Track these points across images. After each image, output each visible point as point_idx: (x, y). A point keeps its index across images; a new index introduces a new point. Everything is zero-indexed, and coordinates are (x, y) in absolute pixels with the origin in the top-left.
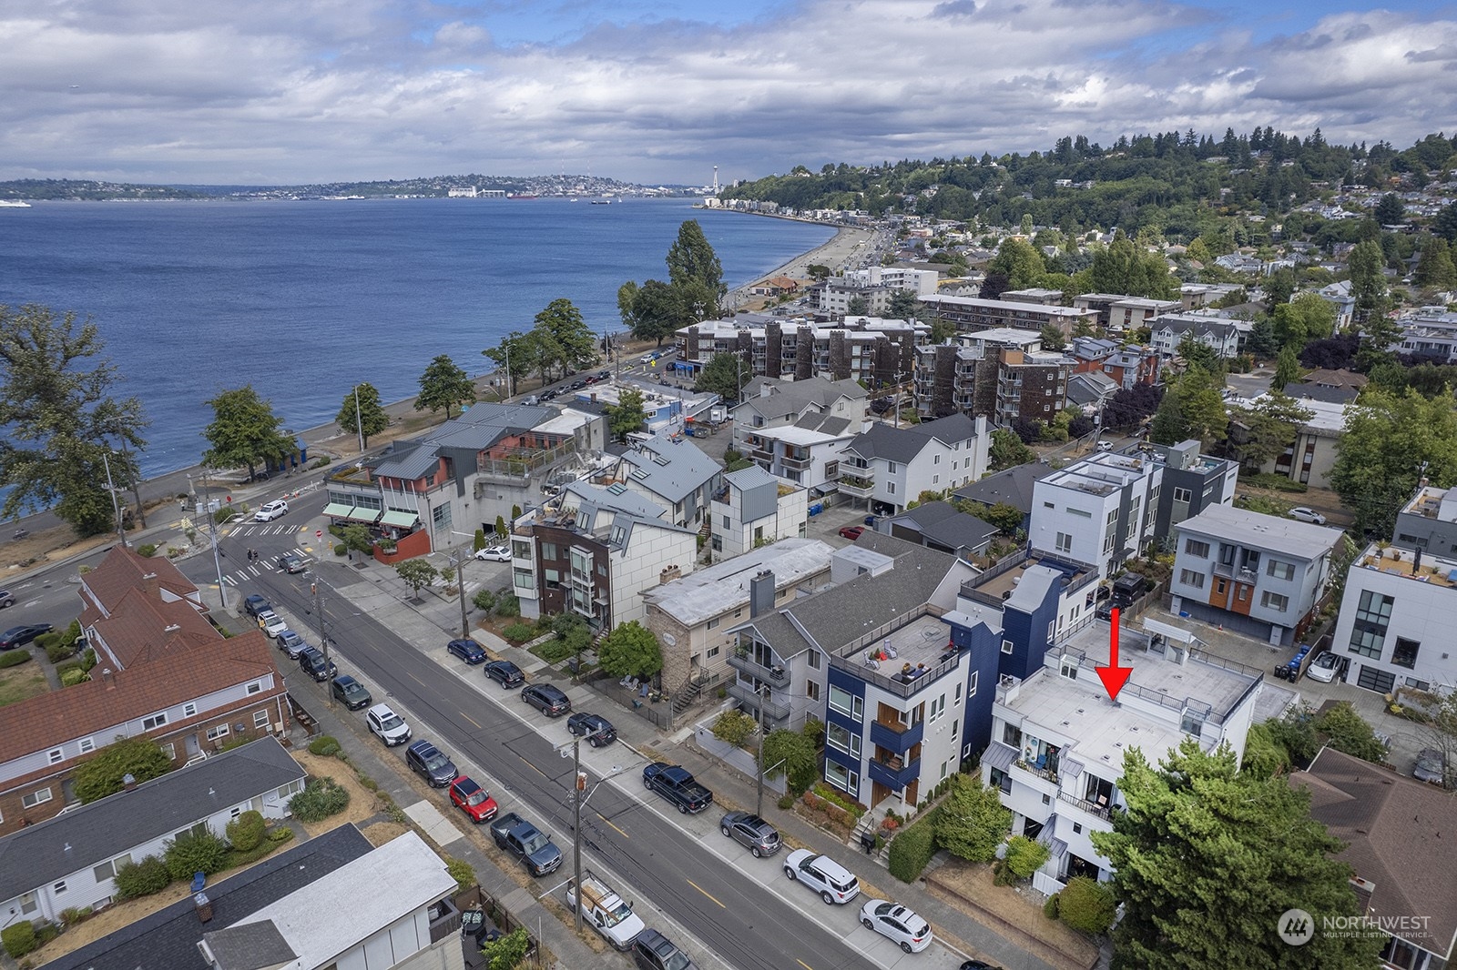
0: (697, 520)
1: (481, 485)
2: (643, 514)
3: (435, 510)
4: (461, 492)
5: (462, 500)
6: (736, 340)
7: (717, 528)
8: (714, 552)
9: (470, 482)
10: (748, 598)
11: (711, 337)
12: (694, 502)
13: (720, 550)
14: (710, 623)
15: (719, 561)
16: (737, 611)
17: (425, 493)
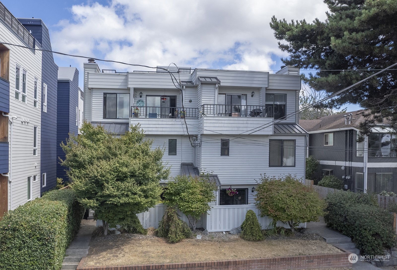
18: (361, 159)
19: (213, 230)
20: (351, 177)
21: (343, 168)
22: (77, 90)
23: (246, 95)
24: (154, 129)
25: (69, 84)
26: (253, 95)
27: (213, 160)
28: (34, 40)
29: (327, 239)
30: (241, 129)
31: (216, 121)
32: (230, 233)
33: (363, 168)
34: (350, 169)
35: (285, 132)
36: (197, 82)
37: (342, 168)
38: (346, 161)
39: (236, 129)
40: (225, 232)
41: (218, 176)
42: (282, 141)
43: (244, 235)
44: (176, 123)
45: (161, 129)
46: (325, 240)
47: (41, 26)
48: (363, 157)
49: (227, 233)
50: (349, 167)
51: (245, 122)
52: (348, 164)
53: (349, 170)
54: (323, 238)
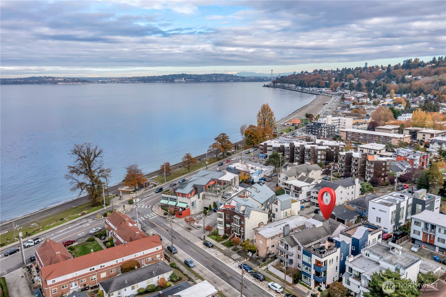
0: (268, 208)
1: (204, 196)
2: (253, 207)
3: (192, 203)
4: (199, 198)
5: (199, 200)
6: (280, 148)
7: (274, 211)
8: (273, 218)
9: (201, 194)
10: (282, 232)
11: (271, 146)
12: (267, 203)
13: (275, 218)
14: (272, 238)
15: (274, 221)
16: (279, 235)
17: (190, 198)
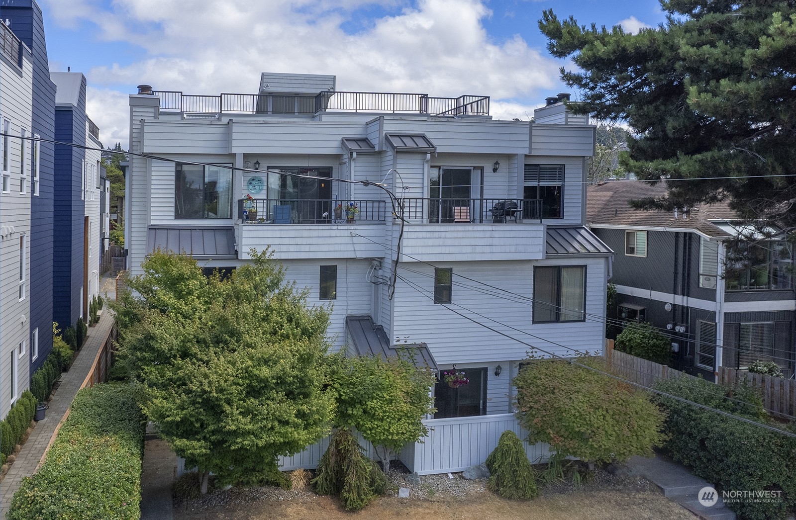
18: (710, 295)
19: (428, 471)
20: (687, 328)
21: (668, 308)
22: (83, 122)
23: (482, 169)
24: (292, 248)
25: (72, 115)
26: (497, 169)
27: (418, 313)
28: (20, 45)
29: (667, 489)
30: (478, 249)
31: (428, 235)
32: (463, 478)
33: (715, 313)
34: (685, 311)
35: (567, 251)
36: (384, 145)
37: (666, 307)
38: (675, 293)
39: (469, 249)
40: (452, 473)
41: (429, 346)
42: (558, 269)
43: (498, 485)
44: (338, 233)
45: (307, 248)
46: (662, 491)
47: (31, 9)
48: (715, 290)
49: (456, 476)
50: (683, 307)
51: (488, 234)
52: (679, 300)
53: (681, 314)
54: (659, 487)
